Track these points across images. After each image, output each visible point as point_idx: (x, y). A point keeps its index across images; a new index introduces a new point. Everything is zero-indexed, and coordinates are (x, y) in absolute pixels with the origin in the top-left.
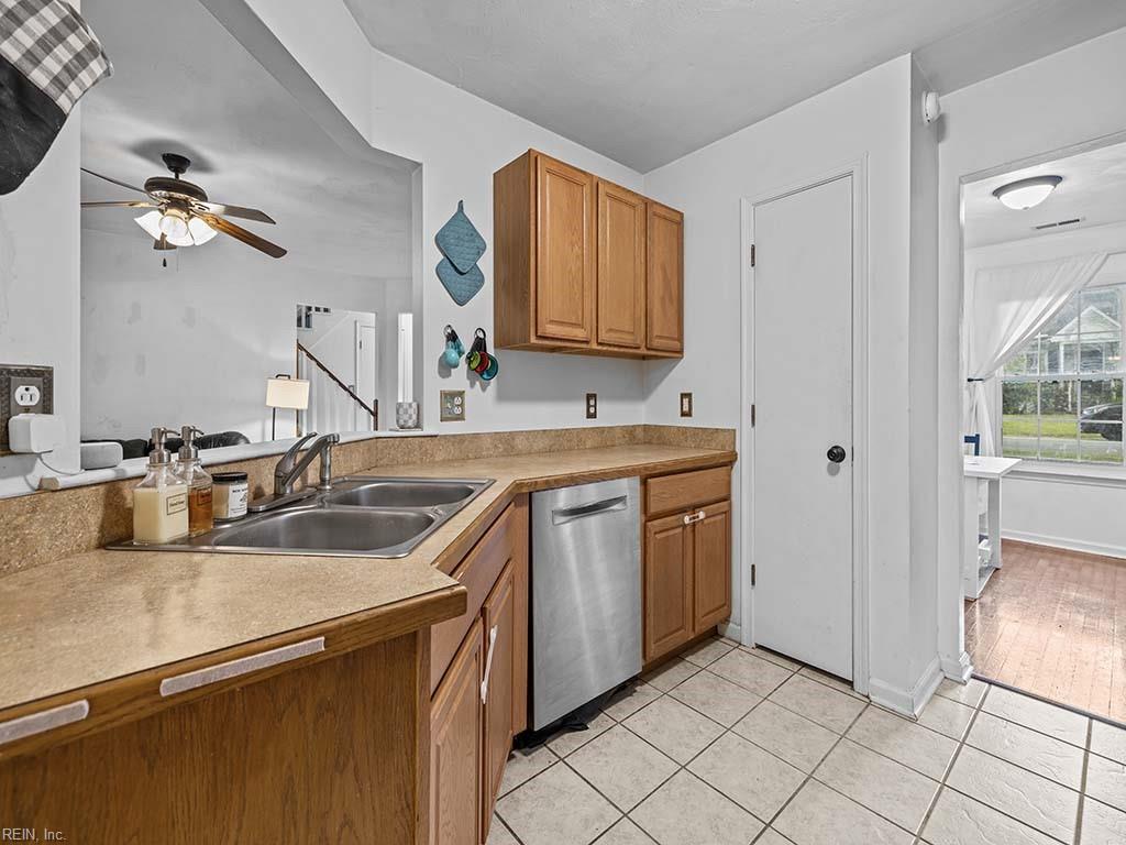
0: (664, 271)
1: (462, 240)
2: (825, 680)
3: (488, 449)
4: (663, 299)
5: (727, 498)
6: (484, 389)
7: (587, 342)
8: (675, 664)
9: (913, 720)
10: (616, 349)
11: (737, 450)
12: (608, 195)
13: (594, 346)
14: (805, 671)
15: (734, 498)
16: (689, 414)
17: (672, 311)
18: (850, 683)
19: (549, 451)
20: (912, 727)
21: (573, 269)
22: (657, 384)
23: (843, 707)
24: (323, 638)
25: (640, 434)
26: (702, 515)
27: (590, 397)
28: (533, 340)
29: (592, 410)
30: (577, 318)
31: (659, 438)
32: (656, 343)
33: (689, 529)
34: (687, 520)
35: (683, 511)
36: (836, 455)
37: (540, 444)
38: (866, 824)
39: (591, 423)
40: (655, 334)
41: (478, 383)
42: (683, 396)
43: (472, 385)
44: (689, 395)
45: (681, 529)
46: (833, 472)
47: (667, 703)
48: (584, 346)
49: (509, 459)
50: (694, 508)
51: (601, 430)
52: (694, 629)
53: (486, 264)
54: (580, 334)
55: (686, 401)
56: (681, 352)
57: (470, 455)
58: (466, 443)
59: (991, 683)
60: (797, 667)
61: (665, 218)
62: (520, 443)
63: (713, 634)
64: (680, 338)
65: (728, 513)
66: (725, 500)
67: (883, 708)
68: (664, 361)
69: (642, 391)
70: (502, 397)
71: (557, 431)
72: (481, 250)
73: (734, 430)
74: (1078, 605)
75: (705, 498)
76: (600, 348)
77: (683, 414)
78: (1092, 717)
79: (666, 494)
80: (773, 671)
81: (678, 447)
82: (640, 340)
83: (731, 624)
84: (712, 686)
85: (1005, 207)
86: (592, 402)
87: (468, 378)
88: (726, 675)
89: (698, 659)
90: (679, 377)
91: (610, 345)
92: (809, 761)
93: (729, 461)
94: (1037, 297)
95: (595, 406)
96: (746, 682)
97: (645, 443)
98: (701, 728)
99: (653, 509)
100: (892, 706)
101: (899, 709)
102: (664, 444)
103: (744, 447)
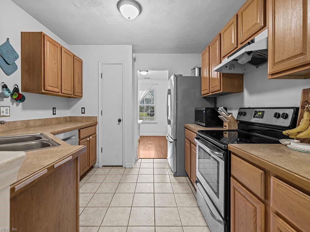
0: (78, 75)
1: (9, 52)
2: (117, 167)
3: (20, 126)
4: (78, 82)
5: (95, 133)
6: (17, 105)
7: (58, 93)
8: (85, 176)
9: (133, 168)
10: (66, 95)
11: (98, 121)
12: (65, 51)
13: (61, 94)
14: (113, 167)
15: (97, 133)
16: (84, 113)
17: (80, 85)
18: (122, 166)
19: (41, 126)
20: (133, 169)
21: (55, 71)
22: (74, 105)
23: (121, 170)
24: (72, 156)
25: (68, 119)
26: (91, 138)
27: (54, 108)
28: (43, 91)
29: (54, 112)
30: (56, 85)
31: (74, 120)
32: (76, 94)
33: (88, 141)
34: (88, 139)
35: (87, 137)
36: (120, 121)
37: (38, 123)
38: (130, 185)
39: (54, 116)
40: (76, 91)
41: (15, 103)
42: (82, 108)
43: (13, 104)
44: (84, 108)
45: (86, 142)
46: (119, 124)
47: (86, 185)
48: (58, 94)
49: (27, 129)
50: (89, 136)
51: (57, 118)
52: (89, 166)
53: (18, 62)
54: (57, 90)
55: (83, 110)
56: (82, 96)
57: (13, 129)
58: (11, 124)
59: (142, 158)
60: (112, 167)
61: (78, 60)
62: (31, 124)
63: (92, 167)
64: (82, 93)
65: (96, 137)
66: (95, 134)
67: (128, 168)
68: (77, 99)
69: (69, 107)
70: (24, 108)
71: (44, 119)
72: (17, 57)
73: (97, 117)
74: (150, 144)
75: (91, 134)
76: (62, 94)
77: (82, 113)
78: (153, 158)
79: (84, 133)
80: (107, 170)
81: (81, 122)
82: (72, 93)
83: (96, 164)
84: (95, 177)
85: (141, 74)
86: (54, 110)
87: (11, 102)
88: (97, 174)
89: (90, 173)
90: (81, 103)
91: (65, 94)
92: (119, 181)
93: (96, 124)
94: (144, 90)
95: (55, 111)
96: (103, 174)
97: (70, 121)
98: (96, 185)
99: (81, 137)
100: (129, 167)
101: (130, 167)
102: (76, 121)
103: (100, 120)
